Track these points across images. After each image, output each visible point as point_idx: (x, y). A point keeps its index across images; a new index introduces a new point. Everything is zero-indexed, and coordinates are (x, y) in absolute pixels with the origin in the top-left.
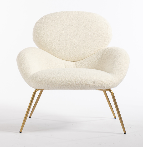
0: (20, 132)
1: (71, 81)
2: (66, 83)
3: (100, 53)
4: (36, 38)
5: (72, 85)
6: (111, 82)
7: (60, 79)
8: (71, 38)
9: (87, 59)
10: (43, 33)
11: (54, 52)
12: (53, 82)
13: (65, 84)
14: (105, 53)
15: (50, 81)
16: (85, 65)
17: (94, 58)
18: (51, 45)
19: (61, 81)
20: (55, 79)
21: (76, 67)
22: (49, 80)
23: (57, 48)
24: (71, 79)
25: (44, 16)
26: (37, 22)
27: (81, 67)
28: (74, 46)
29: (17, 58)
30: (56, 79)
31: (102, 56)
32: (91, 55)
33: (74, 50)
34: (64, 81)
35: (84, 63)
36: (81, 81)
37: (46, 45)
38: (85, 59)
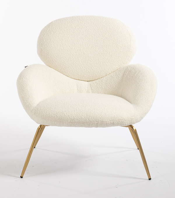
0: (22, 177)
1: (83, 117)
2: (77, 119)
3: (120, 72)
4: (41, 52)
5: (85, 122)
6: (134, 117)
7: (70, 115)
8: (84, 52)
9: (105, 79)
10: (50, 45)
11: (64, 70)
12: (61, 119)
13: (76, 121)
14: (127, 73)
15: (58, 117)
16: (102, 87)
17: (113, 79)
18: (60, 61)
19: (72, 117)
20: (64, 114)
21: (91, 89)
22: (57, 115)
23: (67, 65)
24: (83, 115)
25: (51, 23)
26: (42, 30)
27: (97, 89)
28: (88, 63)
29: (17, 81)
30: (66, 114)
31: (123, 76)
32: (109, 73)
33: (88, 67)
34: (74, 118)
35: (101, 84)
36: (97, 117)
37: (54, 60)
38: (102, 78)
